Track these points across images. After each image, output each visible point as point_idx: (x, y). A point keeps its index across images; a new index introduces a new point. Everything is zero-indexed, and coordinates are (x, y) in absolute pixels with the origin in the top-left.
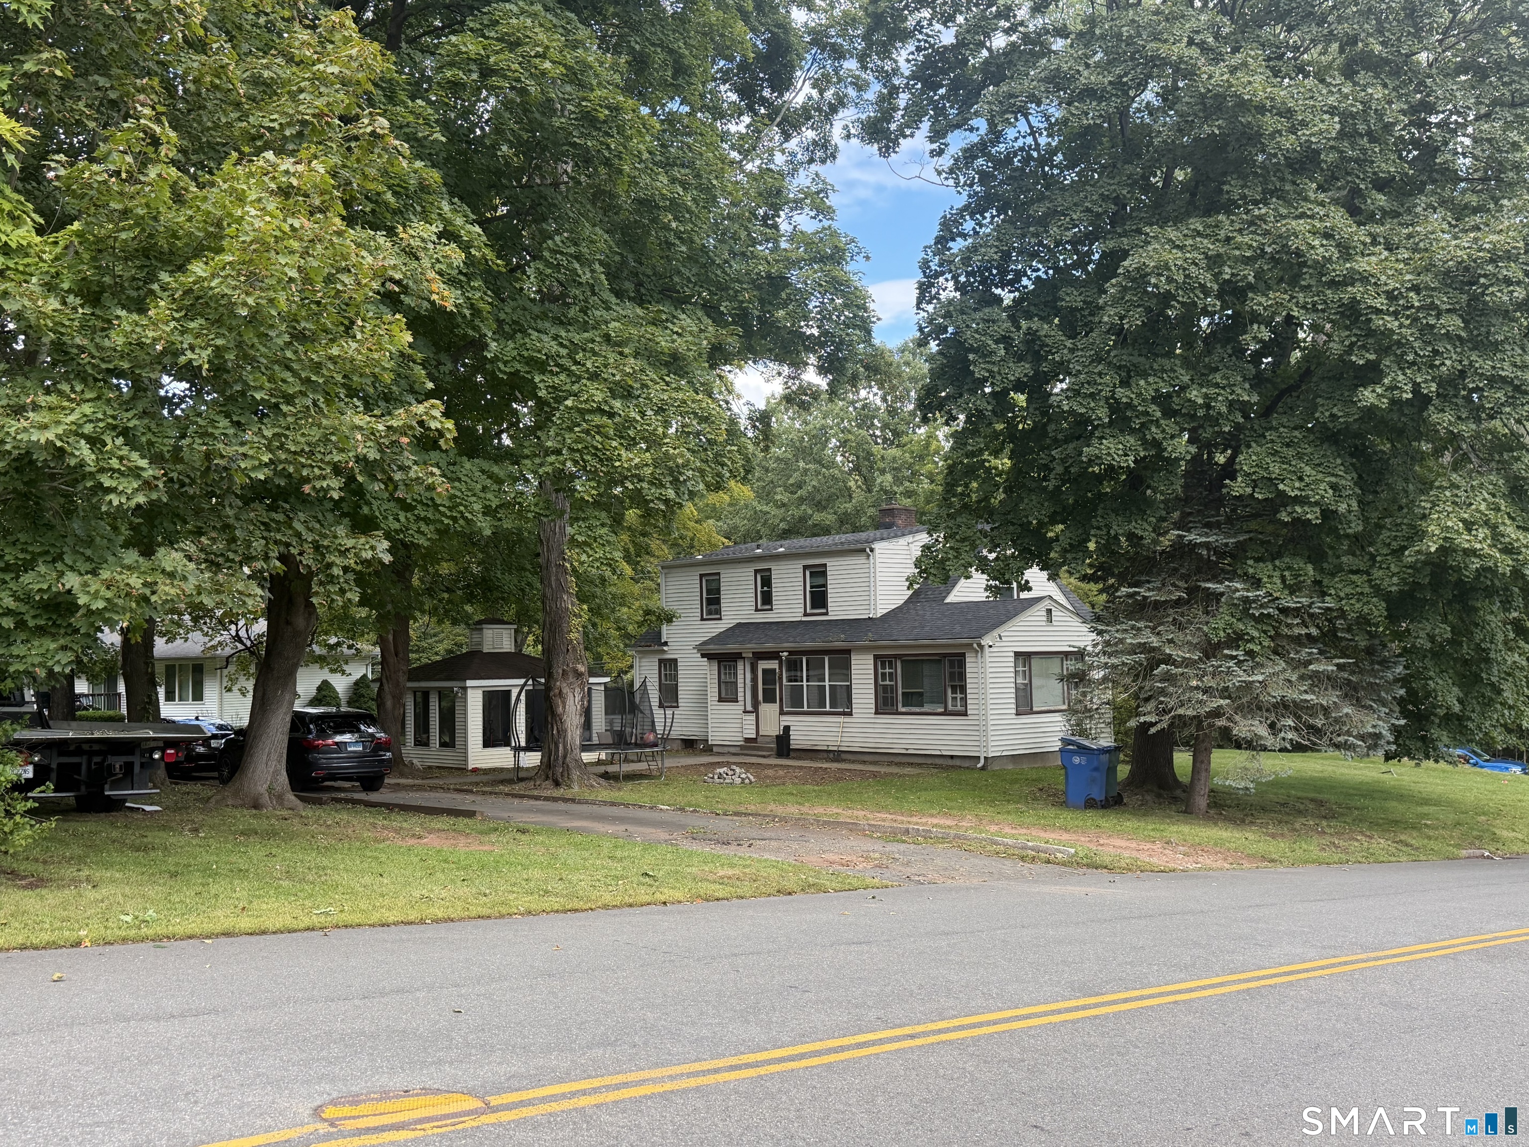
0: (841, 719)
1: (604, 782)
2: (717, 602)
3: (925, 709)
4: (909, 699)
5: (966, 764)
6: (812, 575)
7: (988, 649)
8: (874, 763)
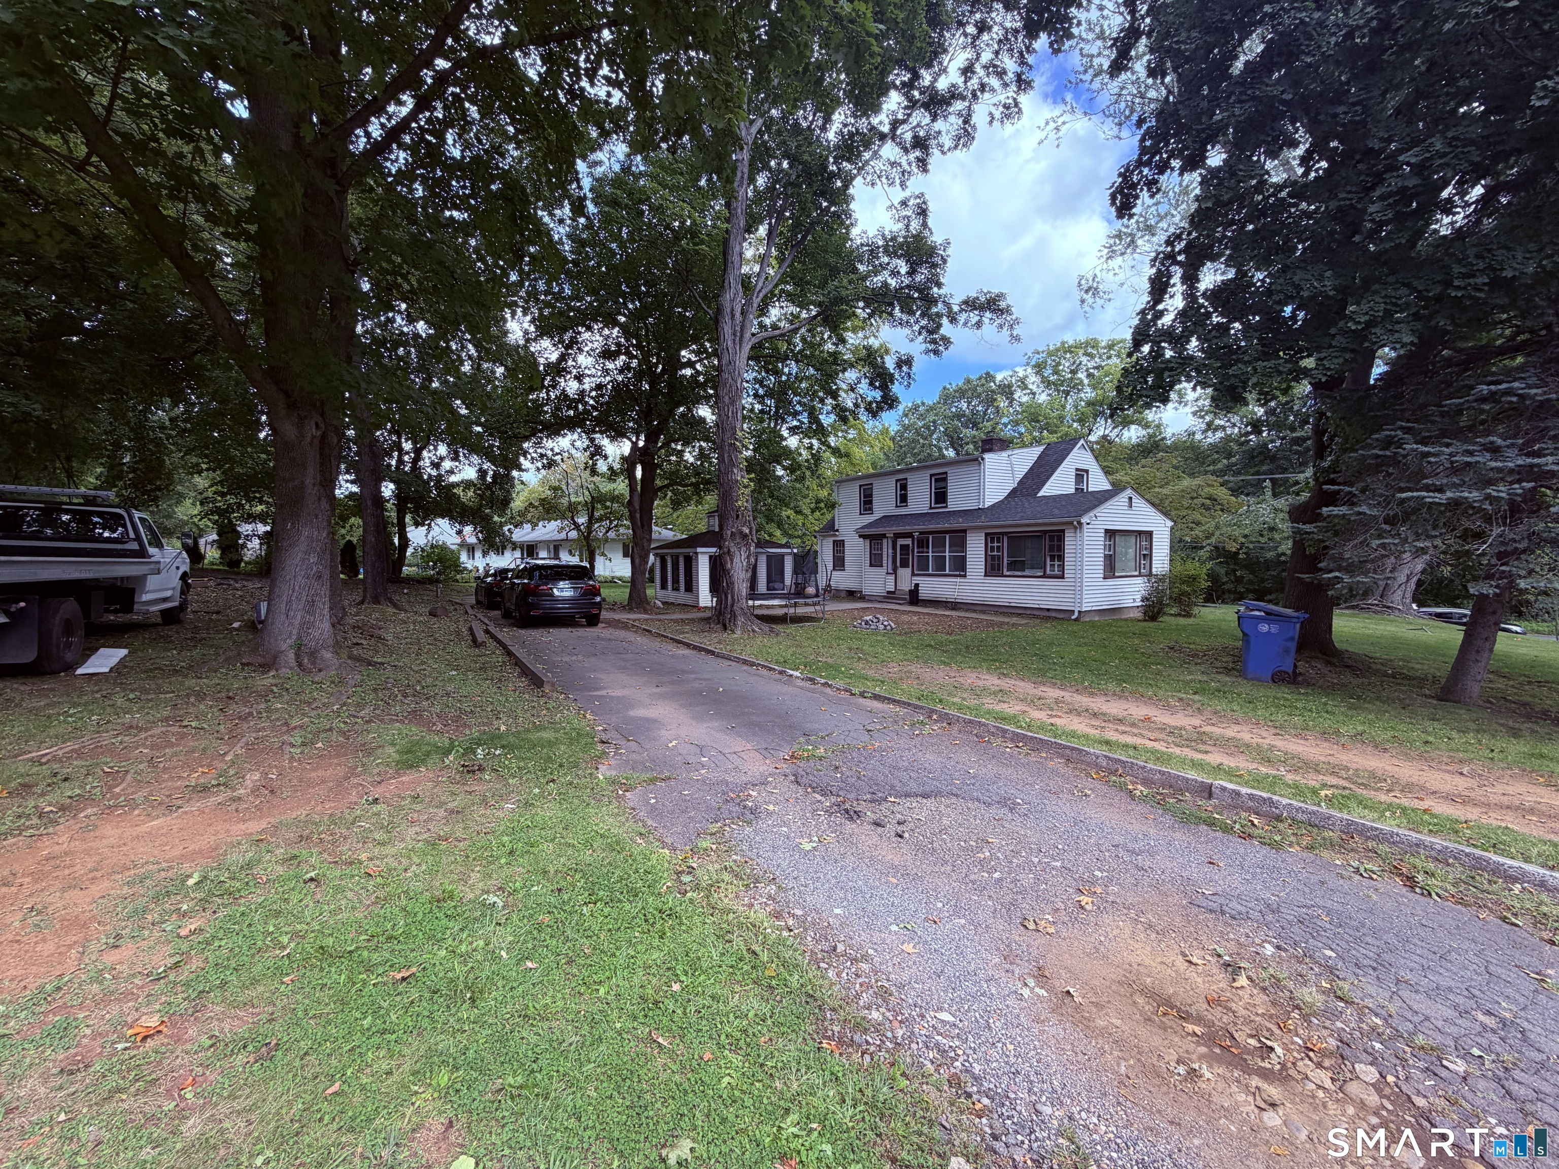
0: (959, 580)
1: (766, 627)
2: (871, 502)
3: (1026, 573)
4: (1012, 566)
5: (1061, 616)
6: (936, 480)
7: (1085, 526)
8: (983, 612)
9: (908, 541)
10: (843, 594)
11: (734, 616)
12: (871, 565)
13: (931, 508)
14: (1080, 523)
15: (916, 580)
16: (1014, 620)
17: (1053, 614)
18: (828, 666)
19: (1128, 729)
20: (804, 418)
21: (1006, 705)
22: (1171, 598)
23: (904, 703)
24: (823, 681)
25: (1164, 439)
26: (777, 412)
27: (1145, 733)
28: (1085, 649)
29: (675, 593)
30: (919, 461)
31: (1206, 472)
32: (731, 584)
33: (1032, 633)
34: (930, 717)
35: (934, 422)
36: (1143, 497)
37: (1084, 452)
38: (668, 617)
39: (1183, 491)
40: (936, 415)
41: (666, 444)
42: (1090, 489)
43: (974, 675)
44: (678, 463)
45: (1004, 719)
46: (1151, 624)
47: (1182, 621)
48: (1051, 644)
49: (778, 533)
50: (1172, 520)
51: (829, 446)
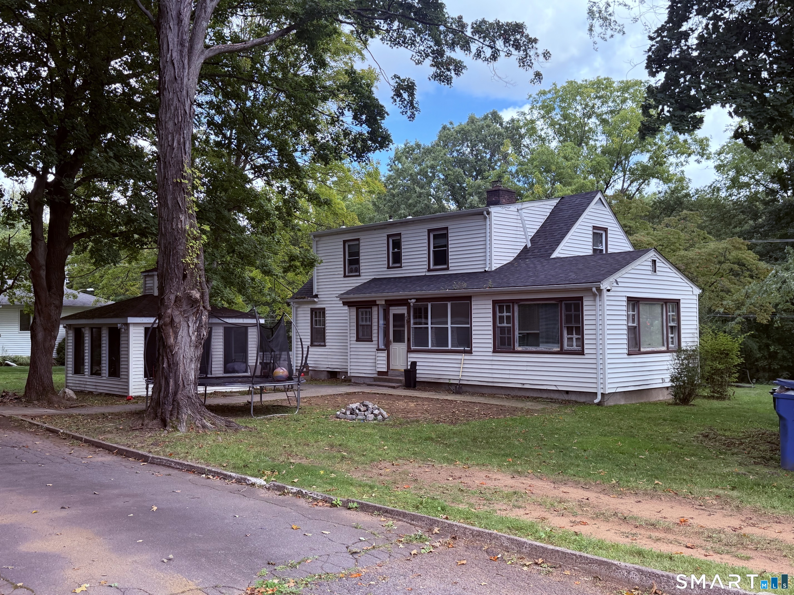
0: (463, 356)
1: (221, 421)
2: (357, 262)
3: (542, 348)
4: (524, 340)
5: (582, 399)
6: (435, 237)
7: (605, 293)
8: (493, 396)
9: (402, 310)
10: (323, 376)
11: (177, 407)
12: (358, 340)
13: (429, 270)
14: (600, 290)
15: (413, 357)
16: (529, 405)
17: (573, 398)
18: (302, 469)
19: (662, 535)
20: (273, 154)
21: (521, 512)
22: (702, 377)
23: (399, 514)
24: (295, 490)
25: (687, 195)
26: (239, 145)
27: (681, 539)
28: (610, 439)
29: (94, 379)
30: (415, 214)
31: (734, 234)
32: (173, 365)
33: (551, 421)
34: (430, 530)
35: (433, 167)
36: (667, 260)
37: (602, 207)
38: (83, 411)
39: (710, 254)
40: (434, 159)
41: (85, 181)
42: (610, 251)
43: (483, 475)
44: (104, 205)
45: (520, 529)
46: (683, 408)
47: (716, 404)
48: (572, 434)
49: (240, 299)
50: (699, 287)
51: (306, 192)
